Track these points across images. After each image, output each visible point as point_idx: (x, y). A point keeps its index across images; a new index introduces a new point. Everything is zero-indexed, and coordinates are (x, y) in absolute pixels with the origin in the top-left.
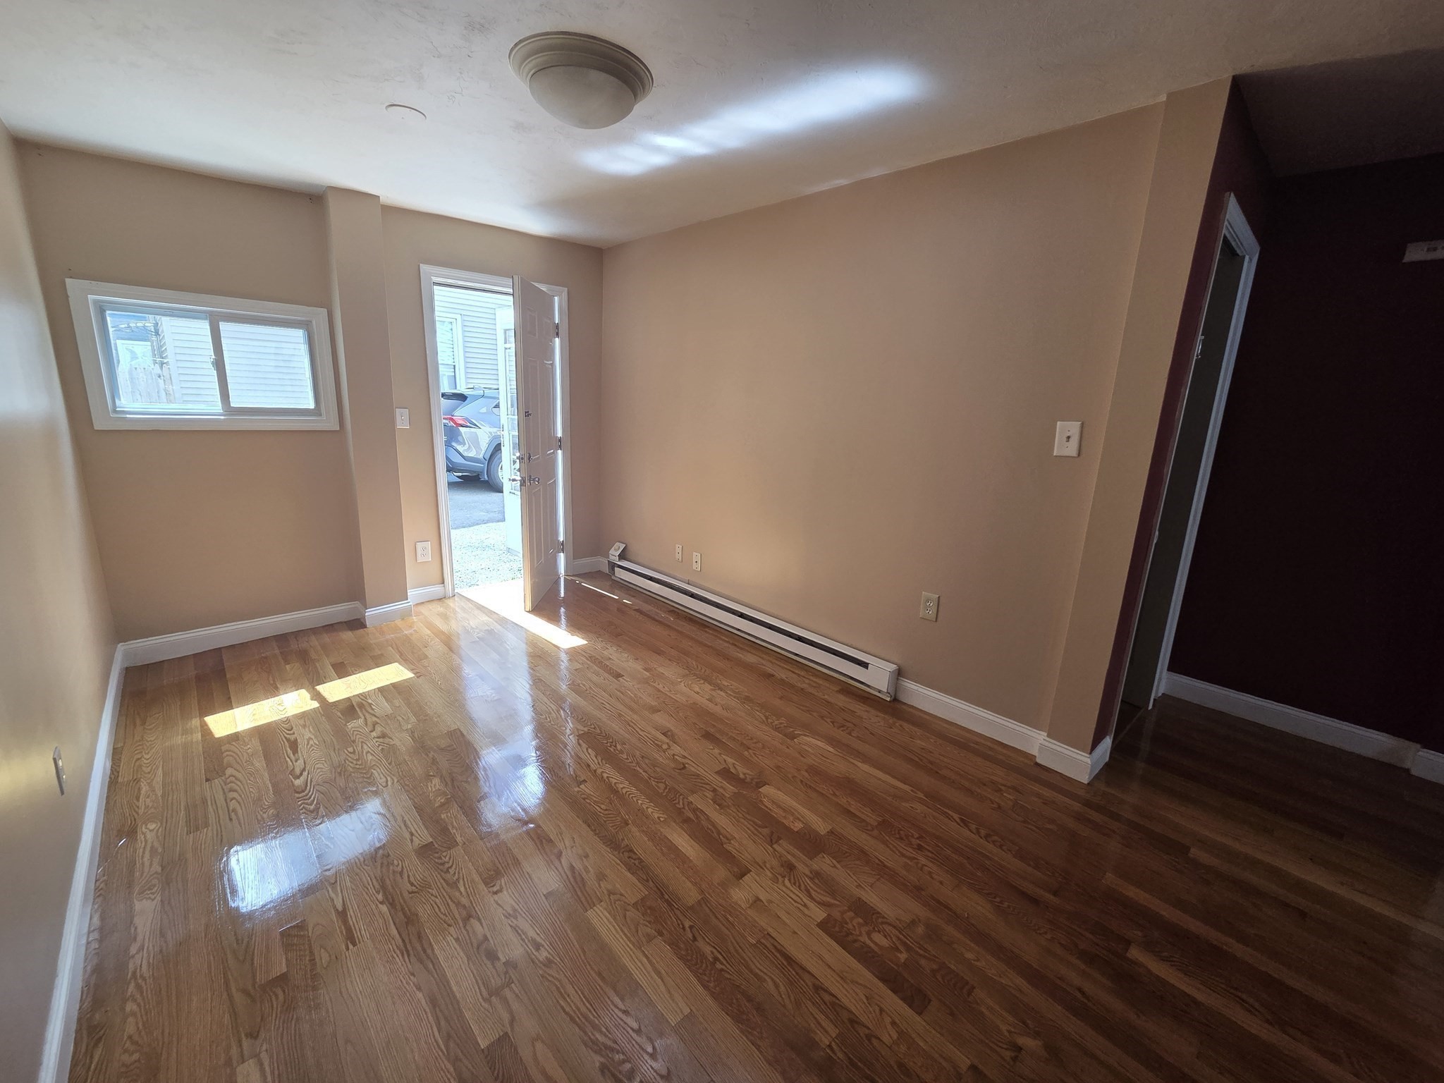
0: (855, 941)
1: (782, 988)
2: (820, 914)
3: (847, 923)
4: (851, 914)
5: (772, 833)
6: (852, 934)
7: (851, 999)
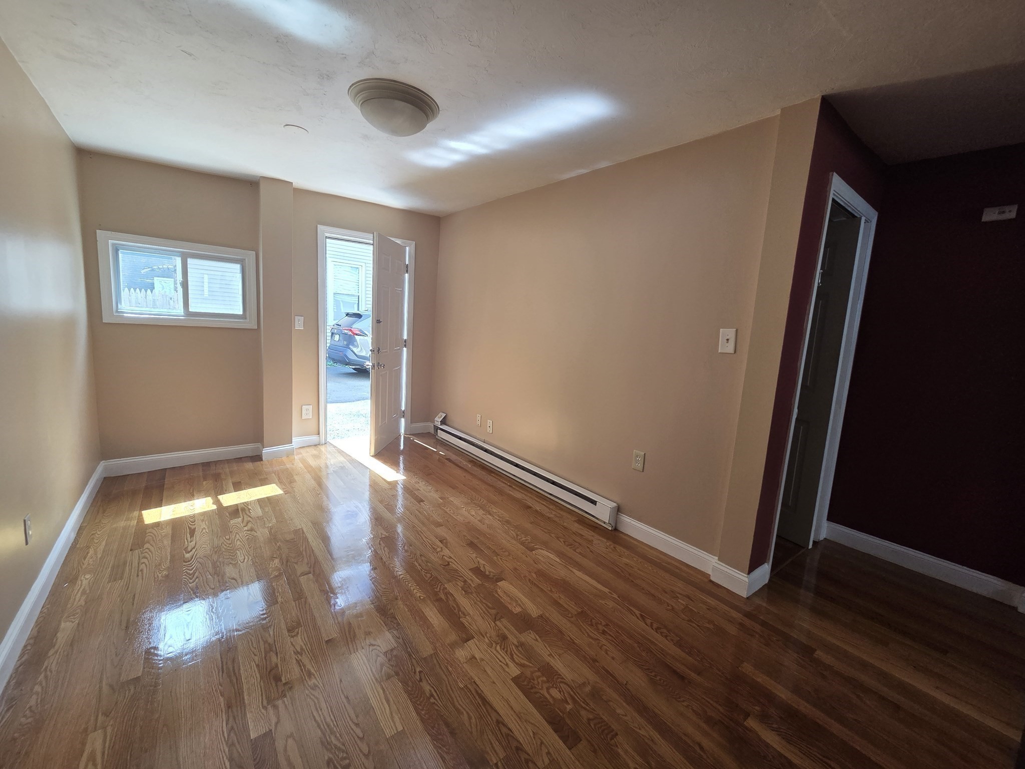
0: (536, 693)
1: (473, 720)
2: (515, 671)
3: (534, 680)
4: (539, 674)
5: (498, 613)
6: (535, 687)
7: (522, 733)
